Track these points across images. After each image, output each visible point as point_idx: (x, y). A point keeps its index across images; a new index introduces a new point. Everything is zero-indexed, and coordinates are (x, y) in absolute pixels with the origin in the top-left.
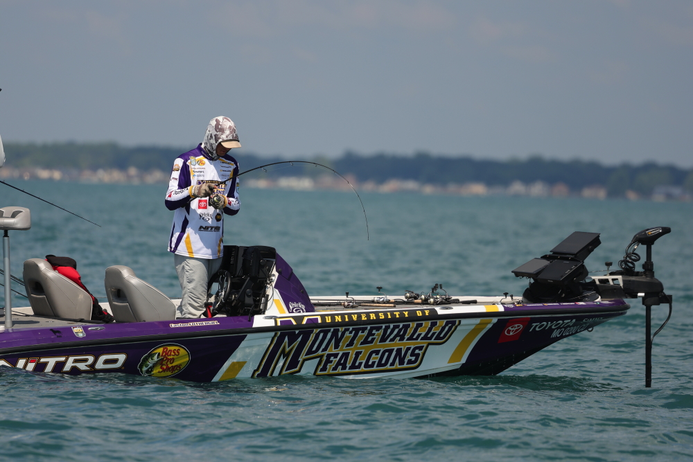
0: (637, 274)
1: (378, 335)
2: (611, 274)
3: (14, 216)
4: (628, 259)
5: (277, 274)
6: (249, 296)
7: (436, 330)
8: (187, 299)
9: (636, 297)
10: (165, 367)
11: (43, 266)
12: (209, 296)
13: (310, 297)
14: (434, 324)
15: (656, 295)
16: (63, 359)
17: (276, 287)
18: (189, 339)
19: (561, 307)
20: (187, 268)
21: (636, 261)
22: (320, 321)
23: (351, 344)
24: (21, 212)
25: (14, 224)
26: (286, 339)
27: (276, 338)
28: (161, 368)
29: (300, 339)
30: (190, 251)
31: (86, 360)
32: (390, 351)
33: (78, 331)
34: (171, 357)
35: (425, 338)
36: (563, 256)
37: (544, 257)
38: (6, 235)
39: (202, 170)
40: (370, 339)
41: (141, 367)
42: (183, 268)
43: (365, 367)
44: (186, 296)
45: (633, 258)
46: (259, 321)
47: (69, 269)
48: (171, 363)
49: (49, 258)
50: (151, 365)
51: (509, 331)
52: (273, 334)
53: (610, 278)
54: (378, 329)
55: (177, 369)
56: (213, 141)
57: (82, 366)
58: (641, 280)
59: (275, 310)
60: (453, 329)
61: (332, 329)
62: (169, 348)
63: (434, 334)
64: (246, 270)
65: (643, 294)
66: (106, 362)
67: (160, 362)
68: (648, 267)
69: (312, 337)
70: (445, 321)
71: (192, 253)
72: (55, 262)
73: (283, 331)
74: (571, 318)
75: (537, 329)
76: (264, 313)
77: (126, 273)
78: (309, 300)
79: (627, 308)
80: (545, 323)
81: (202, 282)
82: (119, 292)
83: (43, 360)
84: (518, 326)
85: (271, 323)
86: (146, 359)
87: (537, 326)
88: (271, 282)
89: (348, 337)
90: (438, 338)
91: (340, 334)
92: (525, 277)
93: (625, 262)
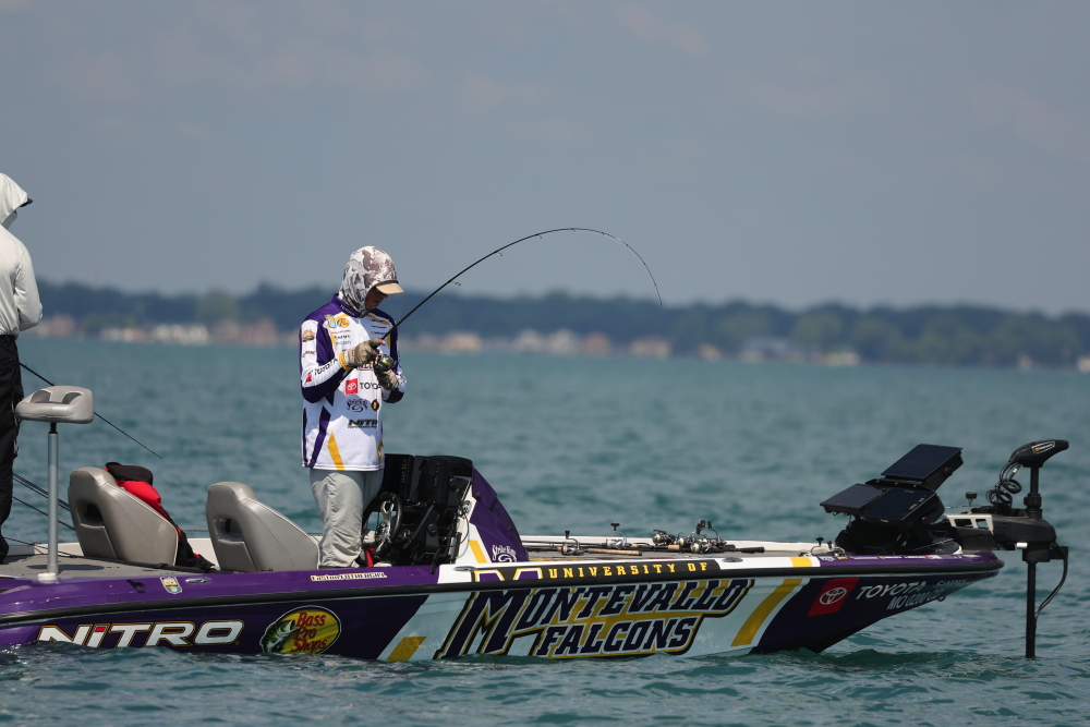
0: (1017, 513)
1: (628, 600)
2: (975, 511)
3: (67, 400)
4: (1002, 488)
5: (474, 501)
6: (432, 535)
7: (716, 594)
8: (331, 538)
9: (1012, 548)
10: (301, 643)
11: (102, 480)
12: (365, 532)
13: (522, 538)
14: (713, 585)
15: (1046, 546)
16: (145, 627)
17: (473, 520)
18: (338, 599)
19: (903, 562)
20: (331, 488)
21: (1015, 492)
22: (540, 576)
23: (585, 613)
24: (78, 394)
25: (67, 413)
26: (488, 604)
27: (473, 601)
28: (296, 644)
29: (508, 604)
30: (338, 461)
31: (181, 630)
32: (645, 626)
33: (171, 583)
34: (312, 627)
35: (699, 606)
36: (902, 481)
37: (872, 483)
38: (53, 430)
39: (347, 334)
40: (615, 606)
41: (265, 642)
42: (326, 487)
43: (606, 649)
44: (330, 532)
45: (1011, 487)
46: (447, 574)
47: (141, 486)
48: (311, 638)
49: (111, 467)
50: (280, 639)
51: (825, 599)
52: (468, 594)
53: (973, 517)
54: (628, 590)
55: (319, 647)
56: (361, 286)
57: (174, 639)
58: (1021, 522)
59: (471, 559)
60: (742, 593)
61: (559, 590)
62: (309, 614)
63: (713, 599)
64: (425, 493)
65: (1024, 545)
66: (213, 633)
67: (295, 635)
68: (1034, 502)
69: (527, 601)
70: (731, 580)
71: (341, 464)
72: (120, 475)
73: (485, 590)
74: (920, 580)
75: (868, 596)
76: (453, 561)
77: (242, 494)
78: (521, 542)
79: (1001, 565)
80: (880, 587)
81: (355, 509)
82: (228, 525)
83: (116, 628)
84: (841, 591)
85: (466, 578)
86: (273, 630)
87: (868, 590)
88: (464, 513)
89: (583, 602)
90: (719, 606)
91: (570, 597)
92: (841, 514)
93: (998, 492)
